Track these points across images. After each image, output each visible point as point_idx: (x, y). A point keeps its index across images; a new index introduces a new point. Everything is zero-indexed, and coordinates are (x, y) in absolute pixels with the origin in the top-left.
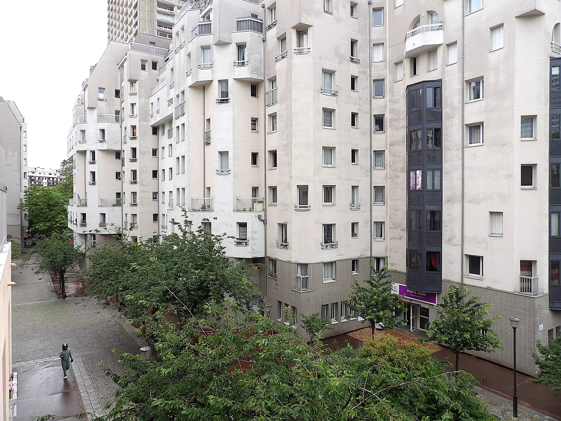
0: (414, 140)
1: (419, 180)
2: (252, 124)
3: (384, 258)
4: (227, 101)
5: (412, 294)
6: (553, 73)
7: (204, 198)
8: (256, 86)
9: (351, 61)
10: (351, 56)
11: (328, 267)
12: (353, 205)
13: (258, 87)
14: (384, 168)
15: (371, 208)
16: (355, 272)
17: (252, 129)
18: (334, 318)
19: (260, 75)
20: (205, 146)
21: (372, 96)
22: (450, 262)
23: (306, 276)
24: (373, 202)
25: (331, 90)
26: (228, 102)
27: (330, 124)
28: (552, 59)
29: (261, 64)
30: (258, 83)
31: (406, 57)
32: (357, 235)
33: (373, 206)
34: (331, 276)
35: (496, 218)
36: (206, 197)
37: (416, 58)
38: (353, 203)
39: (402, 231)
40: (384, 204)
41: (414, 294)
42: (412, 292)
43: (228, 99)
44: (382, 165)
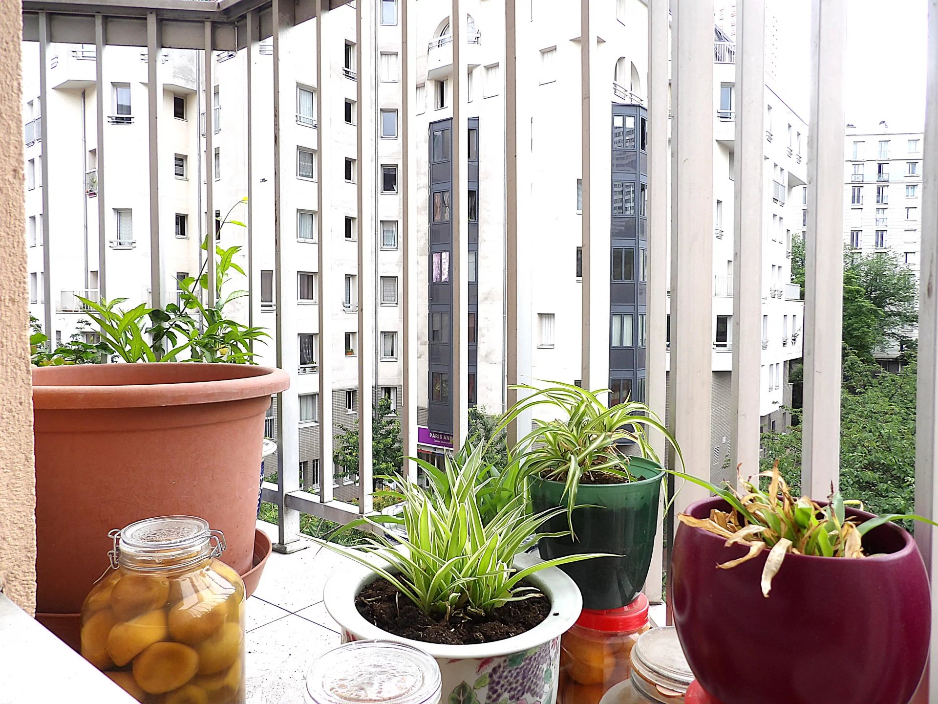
0: (439, 206)
1: (445, 266)
2: (176, 165)
3: (396, 388)
4: (128, 121)
5: (436, 439)
6: (615, 125)
7: (87, 290)
8: (183, 100)
9: (346, 75)
10: (346, 67)
11: (307, 402)
12: (348, 305)
13: (188, 101)
14: (397, 248)
15: (376, 310)
16: (351, 410)
17: (176, 174)
18: (317, 483)
19: (190, 82)
20: (88, 196)
21: (379, 134)
22: (487, 388)
23: (269, 418)
24: (379, 302)
25: (311, 118)
26: (130, 123)
27: (311, 174)
28: (615, 105)
29: (192, 62)
30: (187, 95)
31: (429, 78)
32: (354, 352)
33: (379, 308)
34: (311, 417)
35: (546, 322)
36: (89, 287)
37: (443, 83)
38: (348, 302)
39: (422, 344)
40: (397, 304)
41: (440, 440)
42: (436, 437)
43: (130, 118)
44: (393, 244)
